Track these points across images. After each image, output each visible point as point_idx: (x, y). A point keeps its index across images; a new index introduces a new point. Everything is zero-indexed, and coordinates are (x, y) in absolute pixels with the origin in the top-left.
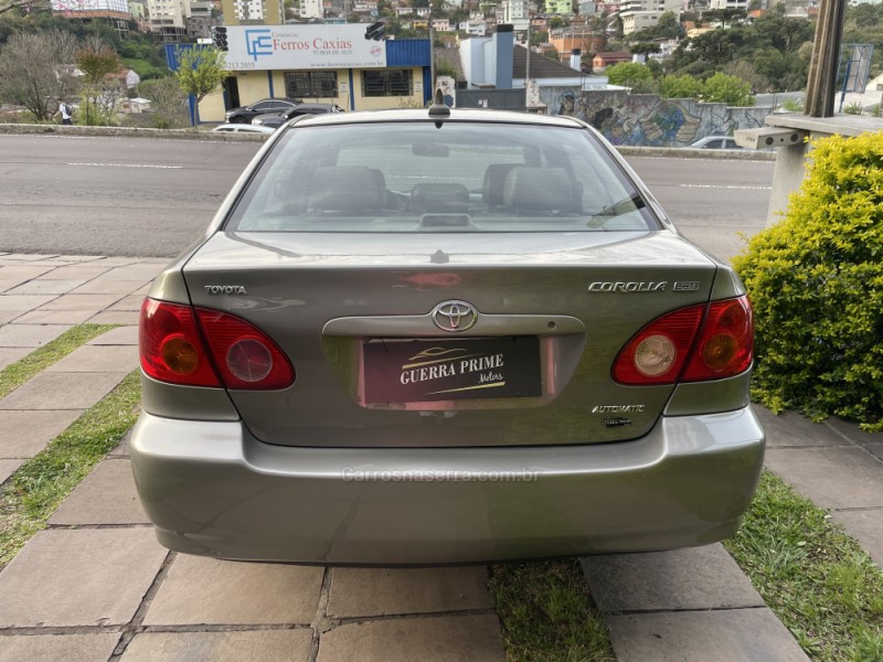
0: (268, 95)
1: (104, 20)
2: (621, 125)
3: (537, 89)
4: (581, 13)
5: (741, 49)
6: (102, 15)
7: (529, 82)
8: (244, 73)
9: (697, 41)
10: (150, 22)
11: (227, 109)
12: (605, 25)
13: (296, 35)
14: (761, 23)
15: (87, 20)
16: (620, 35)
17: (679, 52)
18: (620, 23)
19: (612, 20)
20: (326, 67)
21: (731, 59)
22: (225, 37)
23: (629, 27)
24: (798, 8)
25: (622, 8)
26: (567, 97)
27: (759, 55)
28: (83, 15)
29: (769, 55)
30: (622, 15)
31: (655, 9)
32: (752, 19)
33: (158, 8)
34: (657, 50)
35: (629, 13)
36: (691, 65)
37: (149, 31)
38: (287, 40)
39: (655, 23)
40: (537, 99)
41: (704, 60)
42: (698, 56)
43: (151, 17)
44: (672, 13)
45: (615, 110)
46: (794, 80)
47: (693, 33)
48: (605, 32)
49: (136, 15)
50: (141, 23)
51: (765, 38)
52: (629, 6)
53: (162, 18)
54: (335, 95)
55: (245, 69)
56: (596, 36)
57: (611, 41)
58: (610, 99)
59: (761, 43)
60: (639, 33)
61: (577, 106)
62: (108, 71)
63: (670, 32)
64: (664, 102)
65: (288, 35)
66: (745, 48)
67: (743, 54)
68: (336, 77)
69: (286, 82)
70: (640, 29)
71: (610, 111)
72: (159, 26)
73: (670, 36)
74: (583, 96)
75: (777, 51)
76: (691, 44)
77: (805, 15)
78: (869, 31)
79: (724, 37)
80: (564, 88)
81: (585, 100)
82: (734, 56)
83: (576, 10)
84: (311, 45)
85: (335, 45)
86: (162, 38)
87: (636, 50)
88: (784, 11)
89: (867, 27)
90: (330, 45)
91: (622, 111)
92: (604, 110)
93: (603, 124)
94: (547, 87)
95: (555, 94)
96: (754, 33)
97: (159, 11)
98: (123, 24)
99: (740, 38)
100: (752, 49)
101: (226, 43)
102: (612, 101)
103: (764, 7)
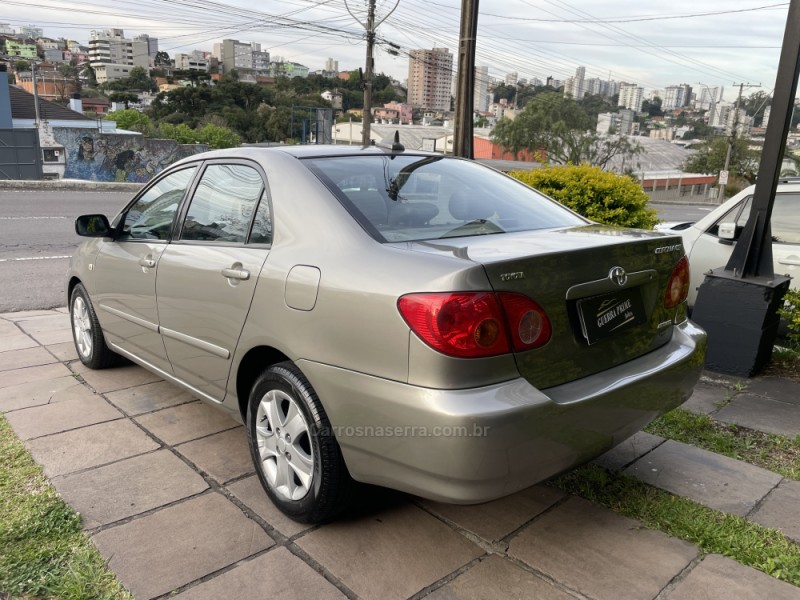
2: (144, 166)
3: (50, 130)
4: (47, 59)
5: (211, 105)
7: (41, 124)
9: (172, 95)
12: (76, 72)
14: (223, 85)
16: (94, 84)
17: (157, 103)
18: (91, 72)
19: (82, 69)
21: (204, 113)
23: (101, 76)
24: (249, 75)
25: (92, 59)
26: (85, 139)
27: (227, 111)
29: (234, 112)
30: (92, 65)
31: (124, 63)
32: (215, 81)
34: (135, 100)
35: (100, 64)
36: (170, 116)
39: (127, 75)
40: (51, 139)
41: (181, 112)
42: (175, 109)
44: (143, 69)
45: (135, 151)
46: (258, 133)
47: (165, 87)
48: (78, 79)
51: (229, 97)
52: (99, 58)
56: (69, 82)
57: (86, 88)
58: (129, 142)
59: (226, 101)
60: (112, 83)
61: (96, 148)
63: (143, 85)
64: (180, 147)
66: (215, 105)
67: (214, 110)
70: (113, 80)
71: (131, 154)
73: (144, 88)
74: (102, 139)
75: (240, 109)
76: (167, 97)
77: (254, 82)
78: (305, 98)
79: (194, 94)
80: (80, 130)
81: (104, 142)
82: (207, 110)
83: (41, 56)
87: (115, 99)
88: (237, 77)
89: (303, 95)
91: (143, 153)
92: (125, 153)
93: (126, 165)
94: (62, 129)
95: (71, 135)
96: (220, 93)
99: (209, 96)
100: (220, 106)
102: (132, 144)
103: (221, 72)
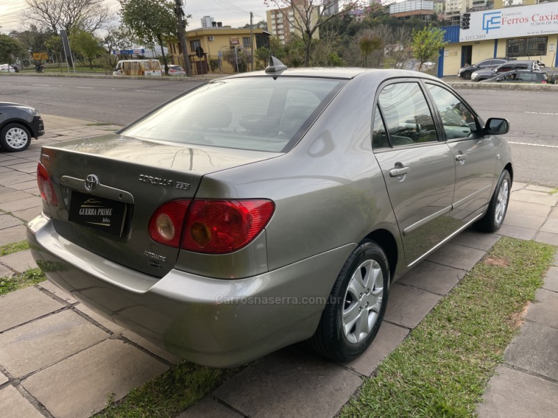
0: (493, 56)
1: (417, 16)
6: (417, 13)
8: (477, 43)
10: (445, 14)
11: (463, 66)
13: (520, 14)
15: (408, 17)
20: (540, 34)
22: (469, 19)
28: (406, 15)
33: (452, 4)
37: (443, 20)
38: (512, 17)
43: (447, 11)
49: (437, 11)
50: (439, 16)
53: (453, 11)
54: (544, 54)
55: (479, 39)
62: (375, 48)
65: (513, 14)
68: (547, 41)
69: (507, 46)
72: (450, 16)
84: (530, 20)
85: (549, 18)
86: (450, 23)
90: (545, 18)
97: (452, 7)
98: (428, 17)
101: (468, 24)
